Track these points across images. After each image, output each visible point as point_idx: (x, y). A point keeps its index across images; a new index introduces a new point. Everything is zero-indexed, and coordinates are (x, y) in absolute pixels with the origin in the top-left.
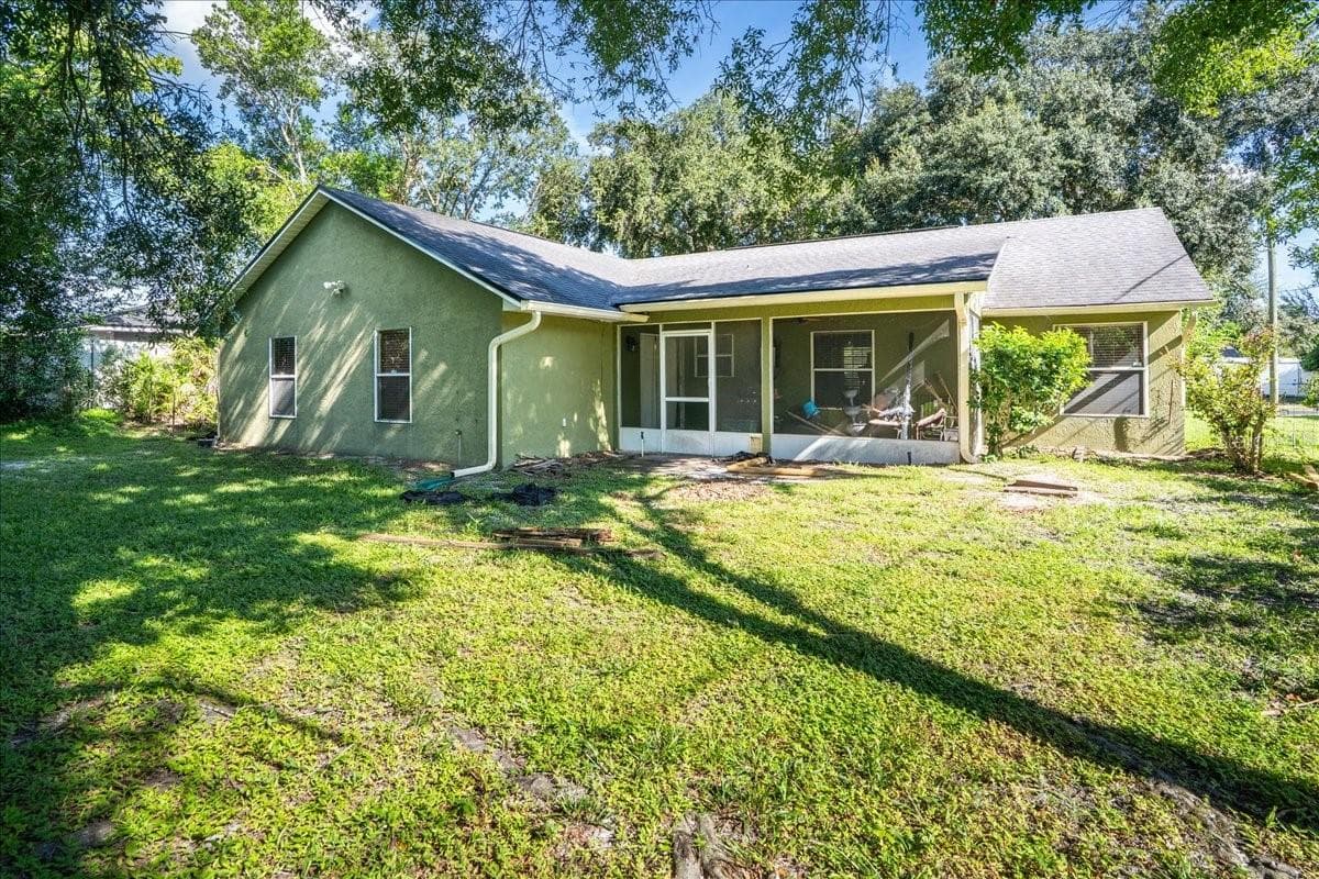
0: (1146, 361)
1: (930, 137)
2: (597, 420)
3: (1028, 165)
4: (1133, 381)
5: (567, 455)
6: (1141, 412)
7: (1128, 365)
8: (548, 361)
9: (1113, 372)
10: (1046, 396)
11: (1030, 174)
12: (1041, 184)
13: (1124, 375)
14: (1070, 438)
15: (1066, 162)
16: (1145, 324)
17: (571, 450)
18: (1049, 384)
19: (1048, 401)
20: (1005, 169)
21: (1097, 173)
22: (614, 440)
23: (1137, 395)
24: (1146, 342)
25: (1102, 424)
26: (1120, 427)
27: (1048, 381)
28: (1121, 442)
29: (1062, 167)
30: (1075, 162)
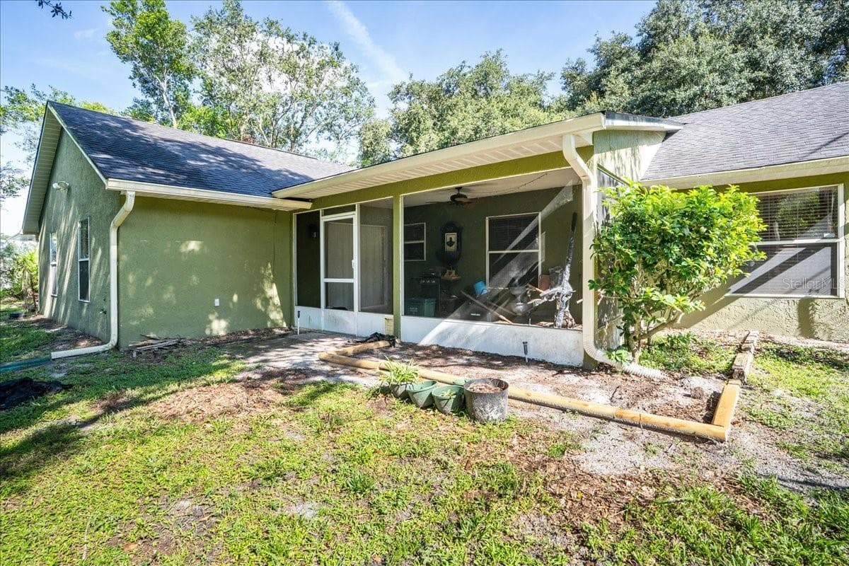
0: (841, 232)
1: (638, 73)
2: (267, 301)
3: (718, 80)
4: (823, 256)
5: (222, 333)
6: (834, 292)
7: (816, 237)
8: (193, 245)
9: (796, 246)
10: (690, 272)
11: (719, 88)
12: (730, 95)
13: (810, 250)
14: (742, 321)
15: (754, 75)
16: (841, 188)
17: (228, 328)
18: (693, 255)
19: (694, 281)
20: (697, 84)
21: (783, 84)
22: (289, 318)
23: (829, 273)
24: (841, 208)
25: (782, 305)
26: (805, 309)
27: (694, 253)
28: (807, 327)
29: (751, 81)
30: (761, 73)
